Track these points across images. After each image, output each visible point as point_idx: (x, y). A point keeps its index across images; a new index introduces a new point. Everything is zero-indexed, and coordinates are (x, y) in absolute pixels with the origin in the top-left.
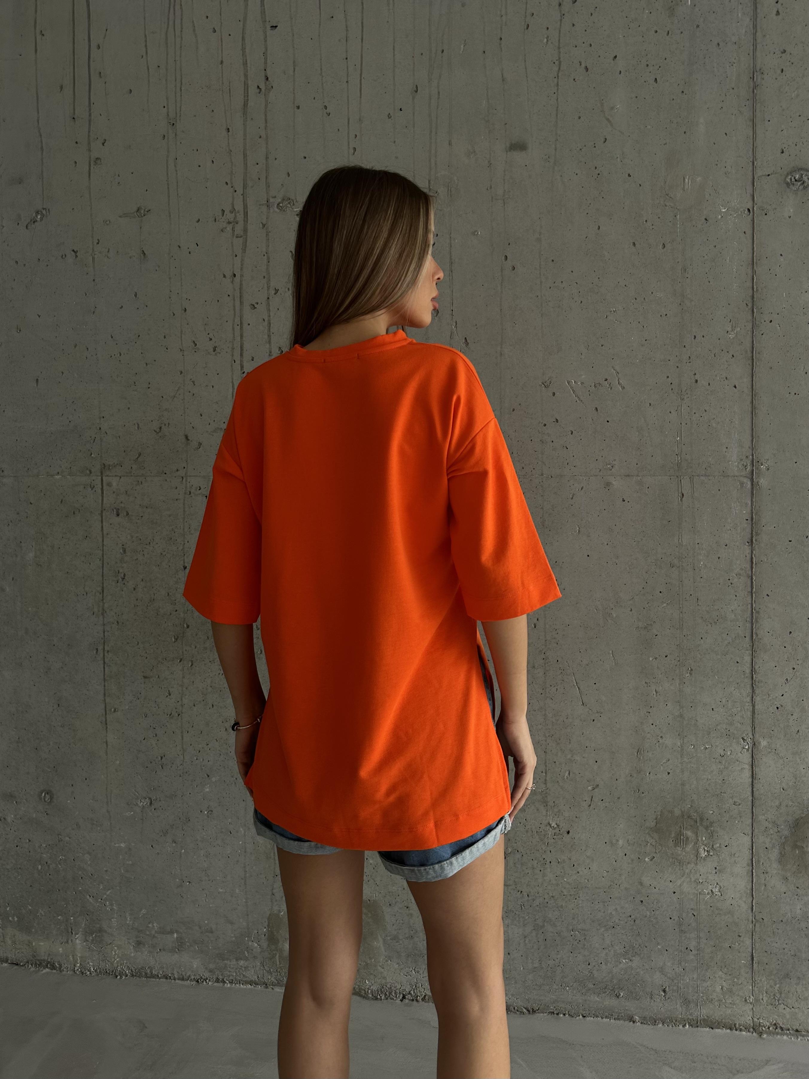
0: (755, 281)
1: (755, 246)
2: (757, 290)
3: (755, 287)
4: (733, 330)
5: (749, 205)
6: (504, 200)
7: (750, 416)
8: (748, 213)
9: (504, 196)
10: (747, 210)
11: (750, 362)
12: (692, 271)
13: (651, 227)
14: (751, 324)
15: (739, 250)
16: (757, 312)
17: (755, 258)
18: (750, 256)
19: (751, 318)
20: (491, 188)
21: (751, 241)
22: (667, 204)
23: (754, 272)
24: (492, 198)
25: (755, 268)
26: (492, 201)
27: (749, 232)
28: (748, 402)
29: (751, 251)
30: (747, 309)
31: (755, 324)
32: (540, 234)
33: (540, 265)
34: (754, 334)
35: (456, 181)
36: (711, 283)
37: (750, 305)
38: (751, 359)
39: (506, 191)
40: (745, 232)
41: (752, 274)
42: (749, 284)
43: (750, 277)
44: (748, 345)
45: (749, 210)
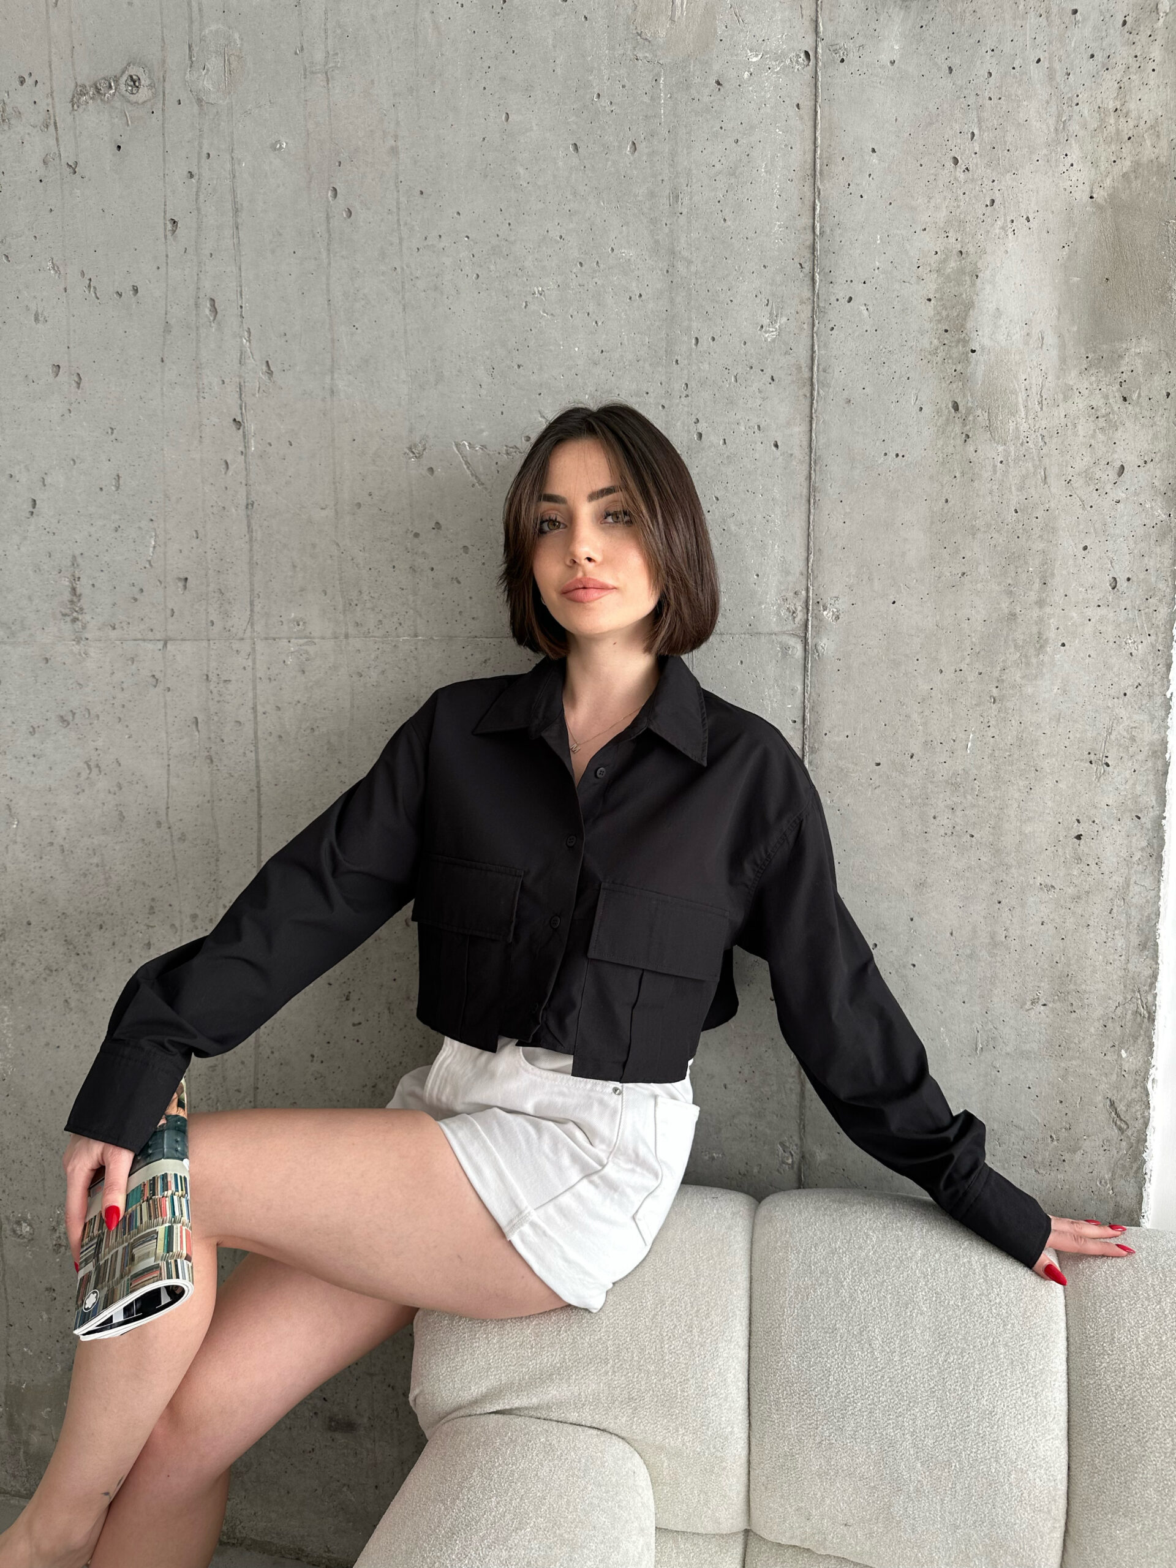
0: (817, 212)
1: (818, 133)
2: (822, 233)
3: (818, 225)
4: (773, 322)
5: (808, 44)
6: (326, 73)
7: (804, 508)
8: (806, 63)
9: (326, 63)
10: (802, 55)
11: (806, 390)
12: (691, 199)
13: (608, 109)
14: (810, 308)
15: (786, 146)
16: (821, 280)
17: (818, 161)
18: (809, 157)
19: (808, 294)
20: (302, 49)
21: (810, 123)
22: (640, 55)
23: (816, 192)
24: (305, 70)
25: (818, 183)
26: (305, 78)
27: (806, 105)
28: (801, 479)
29: (809, 146)
30: (802, 275)
31: (818, 306)
32: (396, 138)
33: (398, 203)
34: (815, 329)
35: (238, 42)
36: (729, 223)
37: (807, 267)
38: (808, 383)
39: (331, 53)
40: (798, 106)
41: (812, 199)
42: (806, 220)
43: (808, 203)
44: (803, 353)
45: (807, 54)
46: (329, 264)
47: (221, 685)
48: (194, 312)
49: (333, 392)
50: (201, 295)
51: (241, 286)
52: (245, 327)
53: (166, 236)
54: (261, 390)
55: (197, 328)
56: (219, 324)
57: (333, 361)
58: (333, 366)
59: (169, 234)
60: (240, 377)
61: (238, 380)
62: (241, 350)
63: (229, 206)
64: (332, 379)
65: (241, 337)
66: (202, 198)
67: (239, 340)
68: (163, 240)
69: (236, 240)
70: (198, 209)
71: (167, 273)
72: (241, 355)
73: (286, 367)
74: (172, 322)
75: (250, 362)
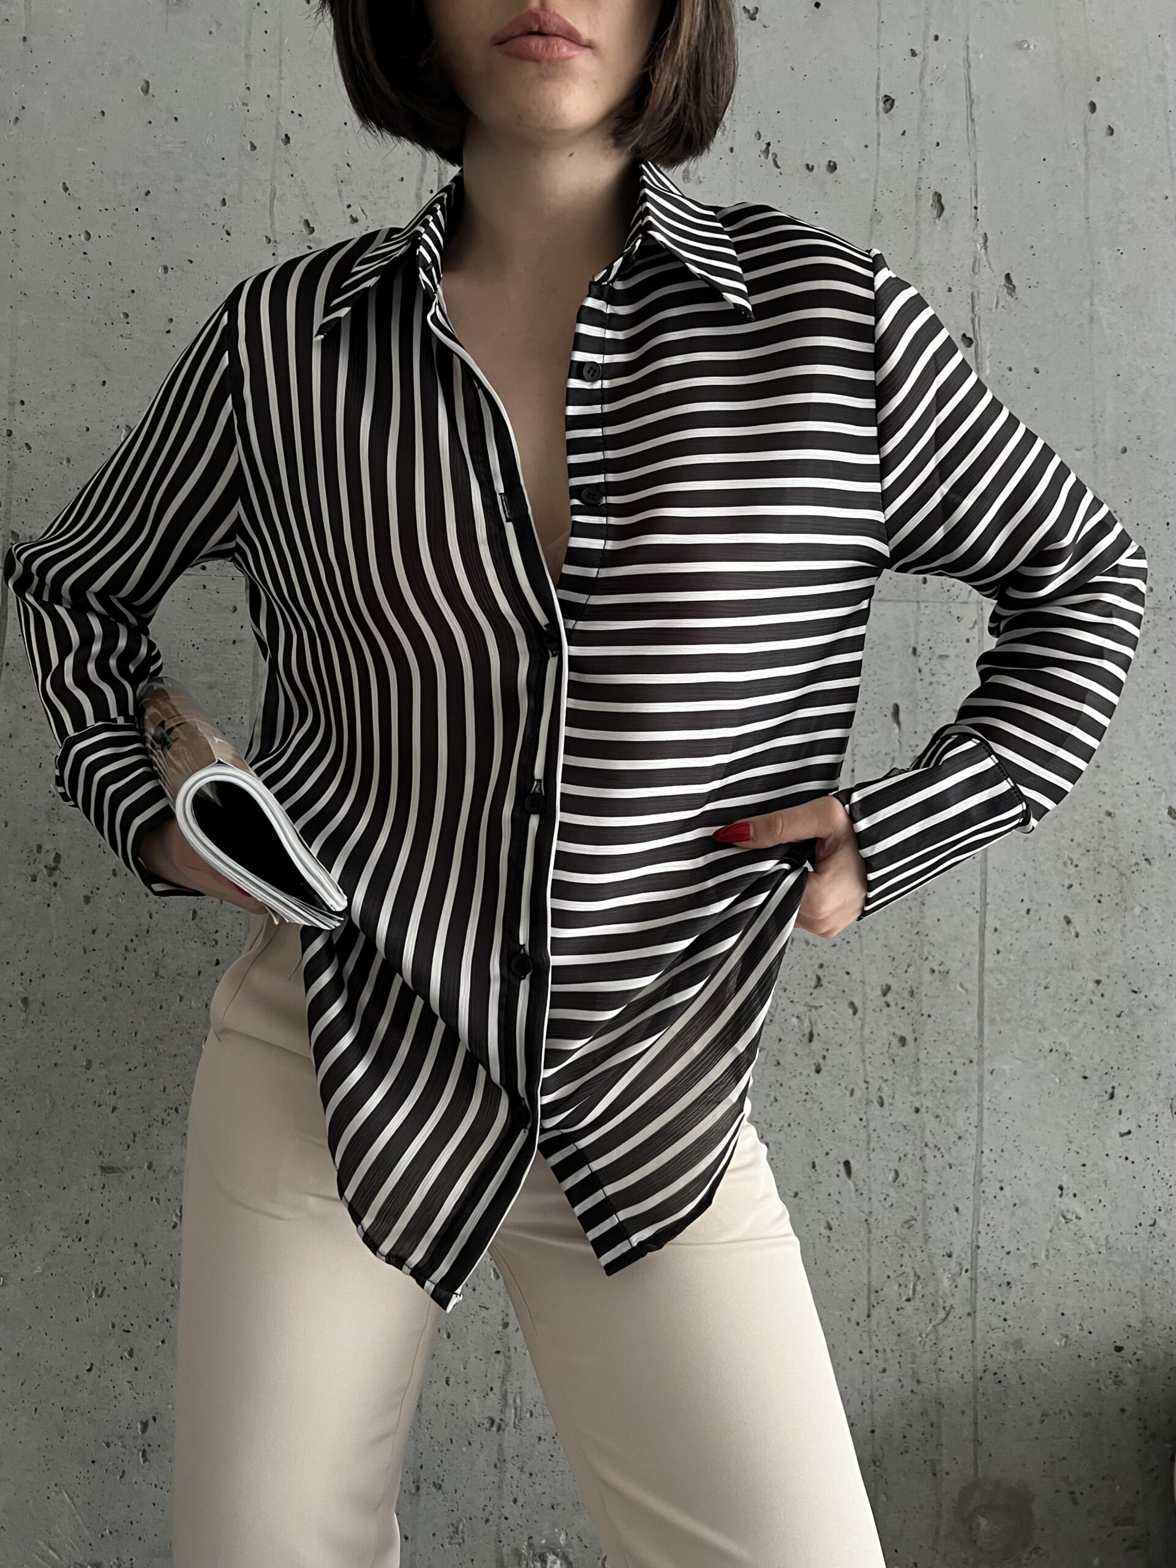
46: (1088, 179)
47: (934, 661)
48: (914, 203)
49: (1092, 318)
50: (923, 186)
51: (976, 185)
52: (981, 232)
53: (878, 114)
54: (1000, 305)
55: (917, 223)
56: (946, 222)
57: (1093, 285)
58: (1092, 289)
59: (882, 113)
60: (973, 287)
61: (970, 290)
62: (974, 256)
63: (963, 94)
64: (1092, 304)
65: (975, 242)
66: (927, 80)
67: (972, 244)
68: (875, 117)
69: (971, 134)
70: (923, 93)
71: (878, 155)
72: (975, 262)
73: (1033, 283)
74: (882, 210)
75: (985, 271)
